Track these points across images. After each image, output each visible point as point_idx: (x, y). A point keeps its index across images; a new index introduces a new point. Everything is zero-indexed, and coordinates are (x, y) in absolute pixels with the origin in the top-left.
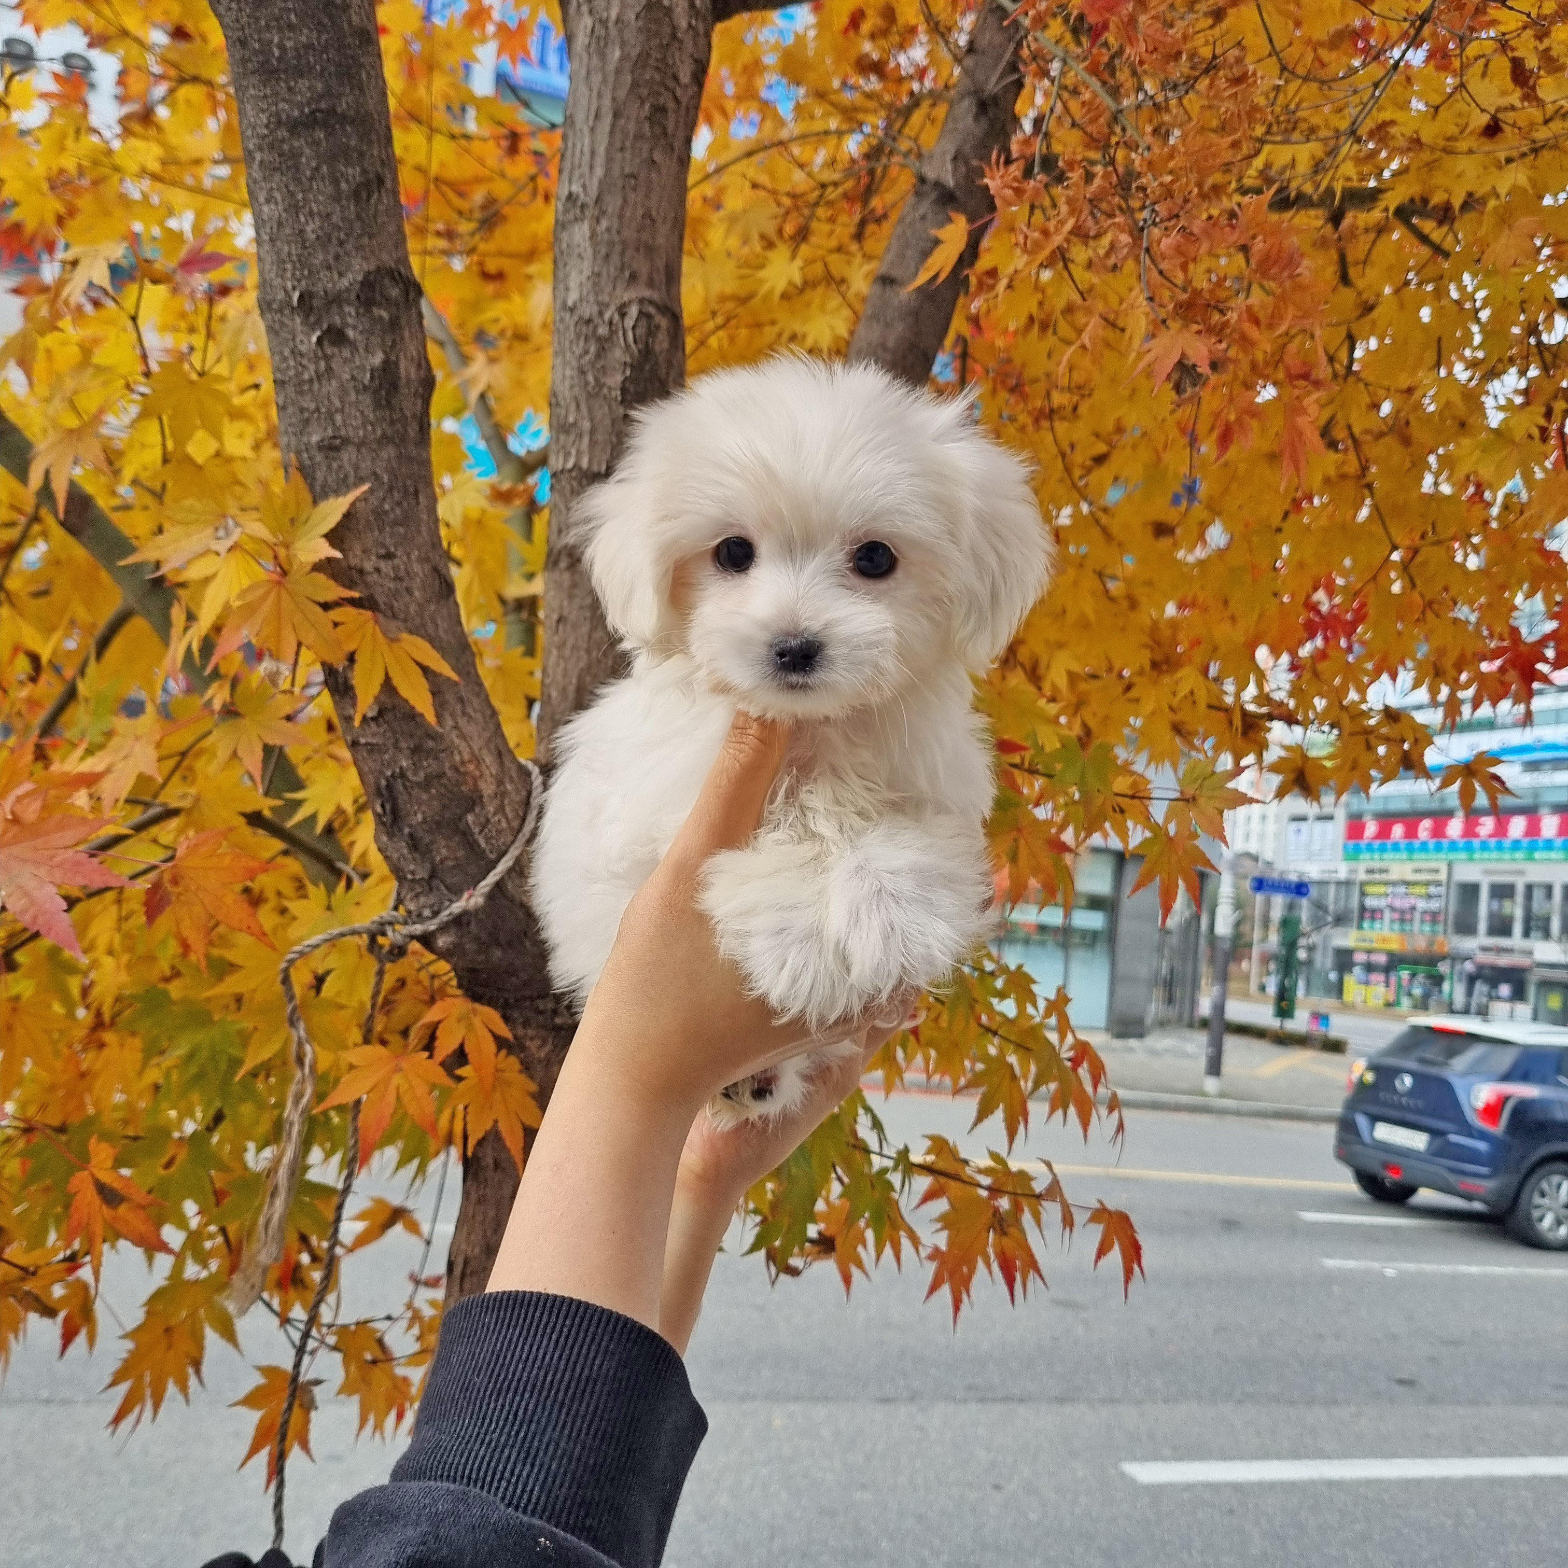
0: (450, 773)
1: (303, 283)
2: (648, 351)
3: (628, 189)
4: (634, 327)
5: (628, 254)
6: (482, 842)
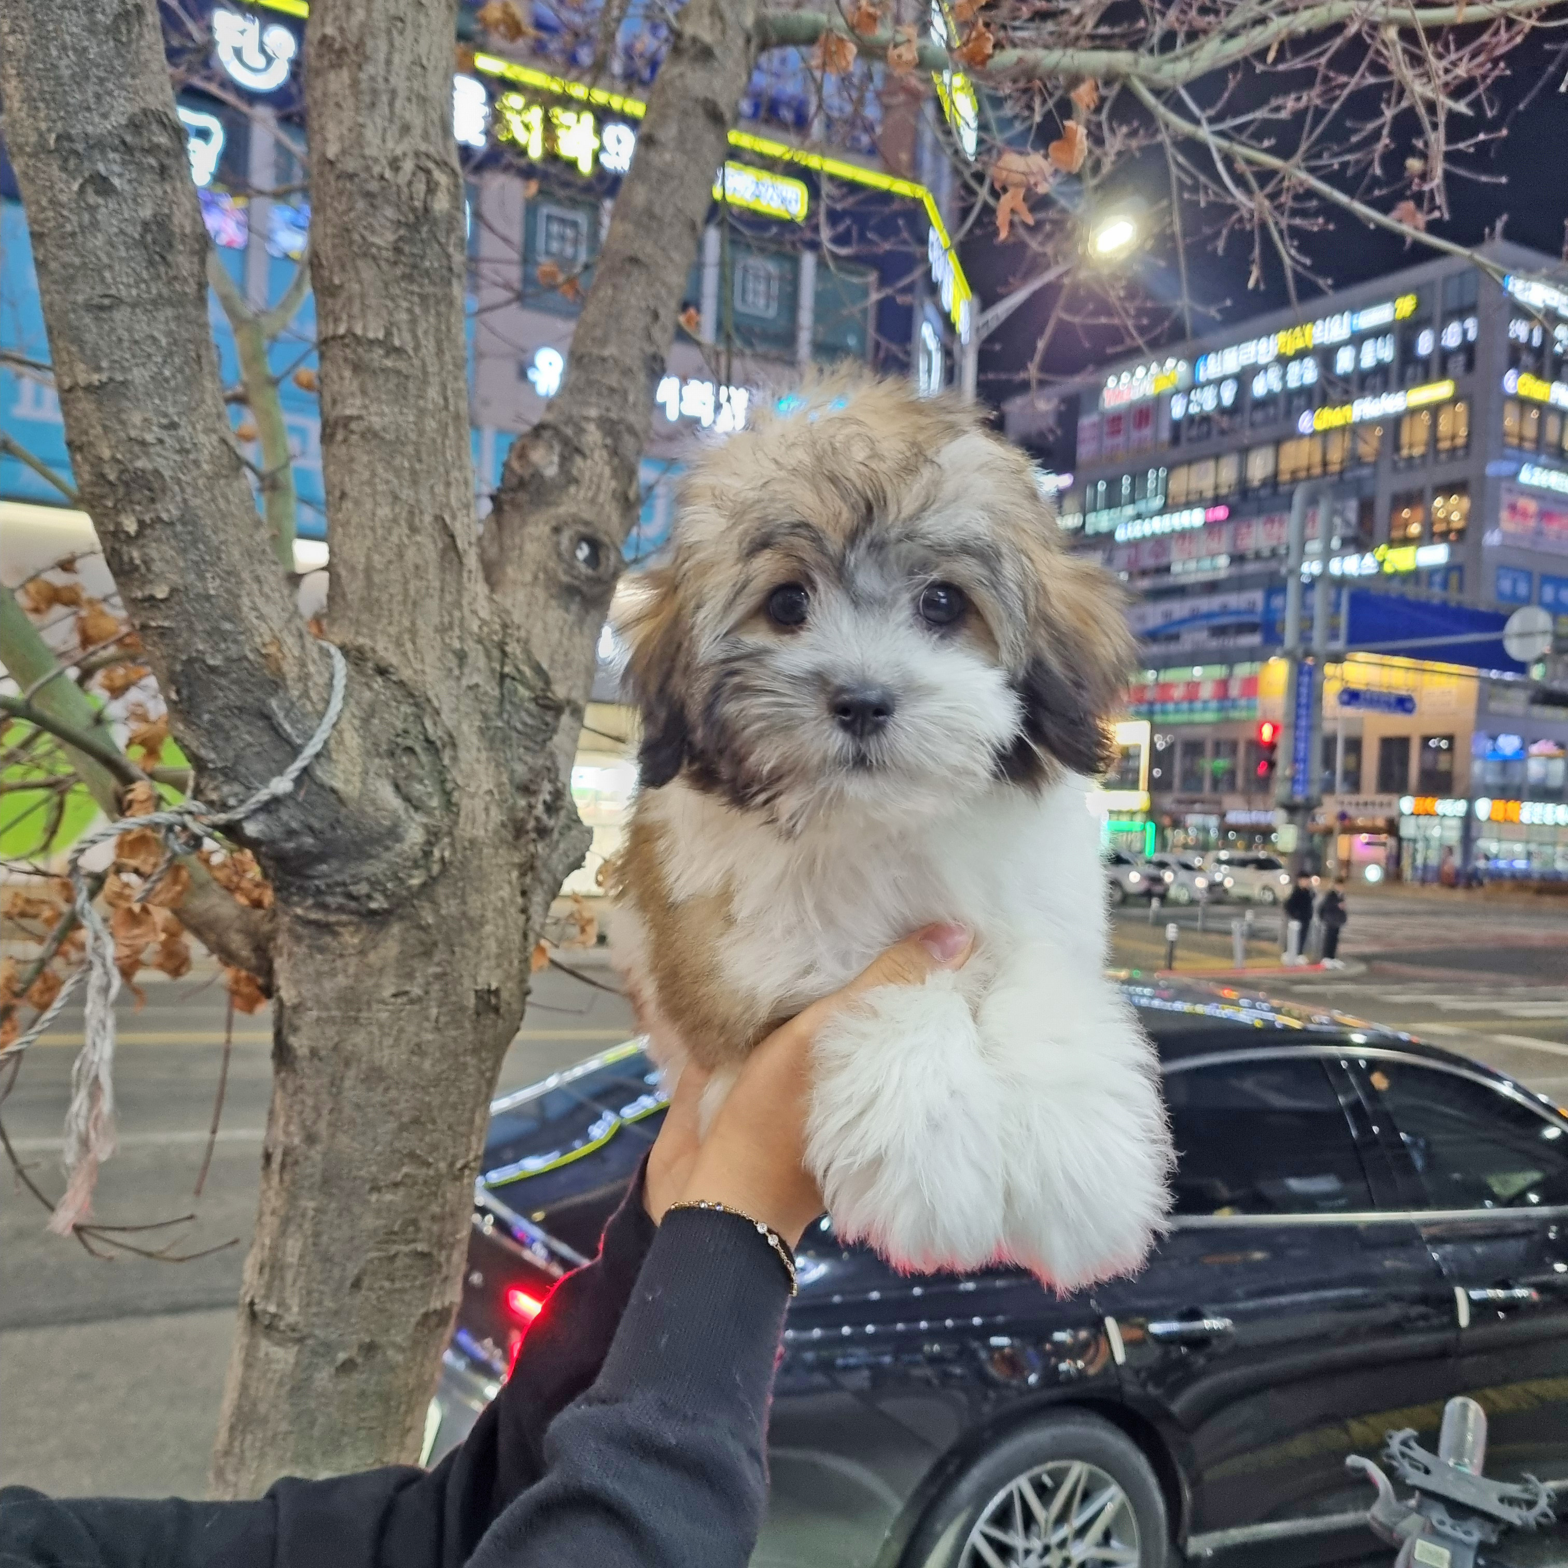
0: (251, 656)
1: (59, 124)
2: (426, 210)
3: (395, 33)
4: (410, 184)
5: (398, 104)
6: (287, 727)
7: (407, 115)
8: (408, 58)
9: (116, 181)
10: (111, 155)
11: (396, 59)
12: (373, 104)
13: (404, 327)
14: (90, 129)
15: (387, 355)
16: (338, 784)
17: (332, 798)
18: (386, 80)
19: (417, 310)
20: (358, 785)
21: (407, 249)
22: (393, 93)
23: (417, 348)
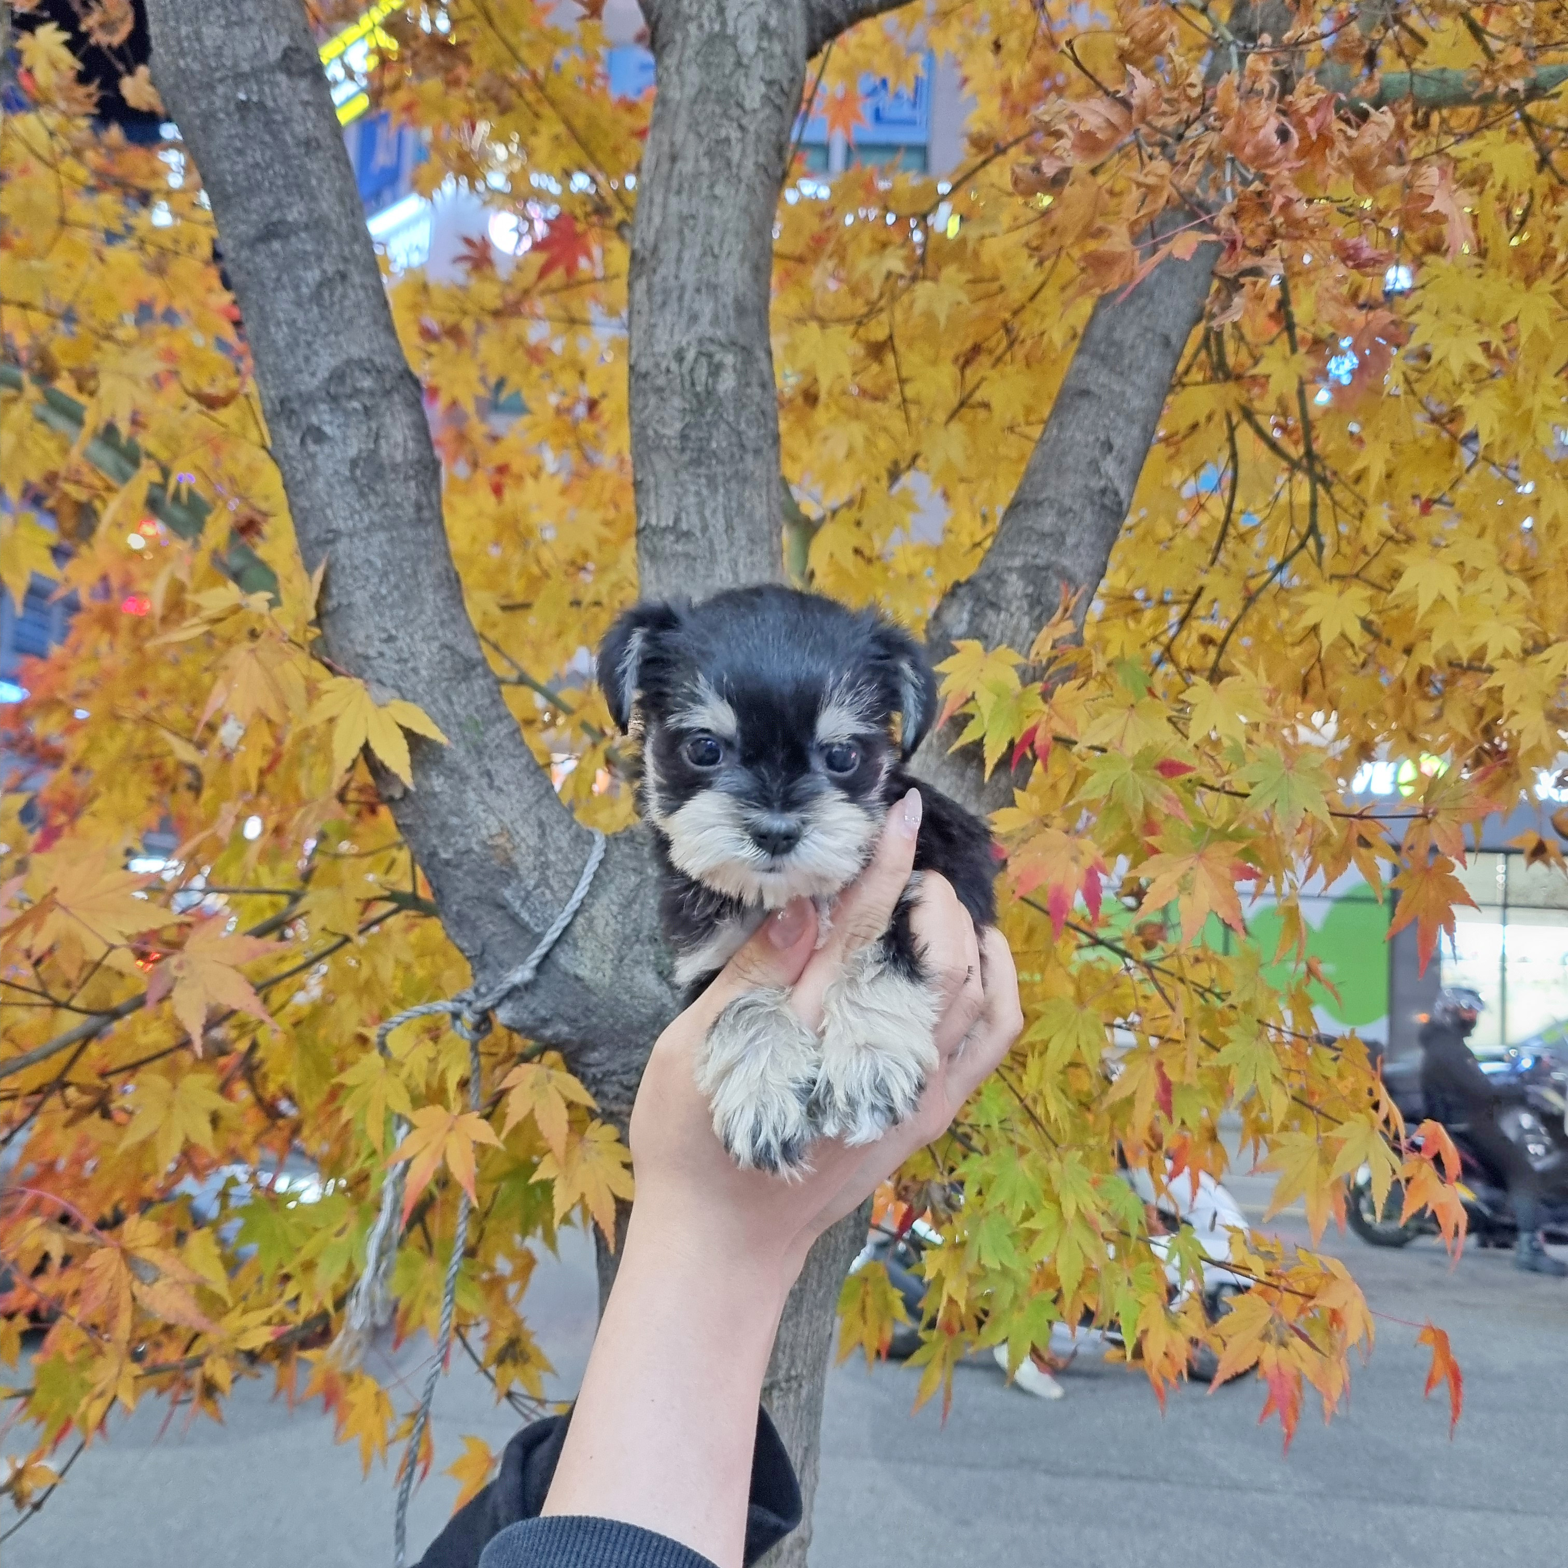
0: (477, 848)
1: (282, 390)
2: (710, 392)
3: (687, 231)
4: (692, 370)
5: (687, 297)
6: (525, 916)
7: (696, 306)
8: (697, 252)
9: (327, 429)
10: (323, 407)
11: (686, 256)
12: (664, 304)
13: (692, 510)
14: (302, 388)
15: (677, 541)
16: (583, 972)
17: (578, 987)
18: (677, 277)
19: (705, 492)
20: (609, 972)
21: (693, 435)
22: (683, 288)
23: (705, 529)
